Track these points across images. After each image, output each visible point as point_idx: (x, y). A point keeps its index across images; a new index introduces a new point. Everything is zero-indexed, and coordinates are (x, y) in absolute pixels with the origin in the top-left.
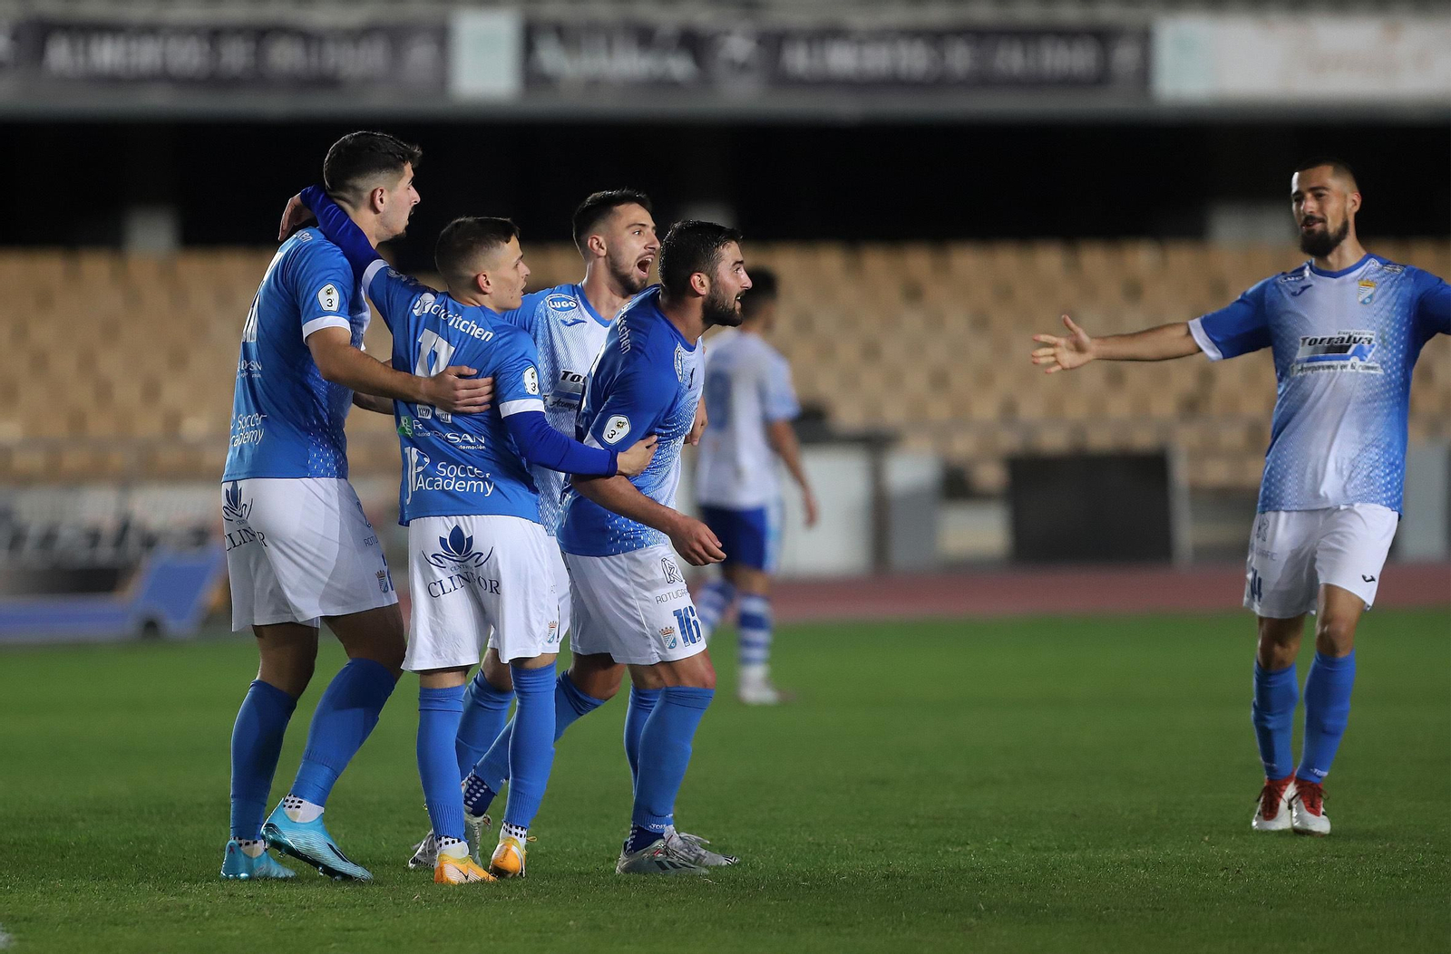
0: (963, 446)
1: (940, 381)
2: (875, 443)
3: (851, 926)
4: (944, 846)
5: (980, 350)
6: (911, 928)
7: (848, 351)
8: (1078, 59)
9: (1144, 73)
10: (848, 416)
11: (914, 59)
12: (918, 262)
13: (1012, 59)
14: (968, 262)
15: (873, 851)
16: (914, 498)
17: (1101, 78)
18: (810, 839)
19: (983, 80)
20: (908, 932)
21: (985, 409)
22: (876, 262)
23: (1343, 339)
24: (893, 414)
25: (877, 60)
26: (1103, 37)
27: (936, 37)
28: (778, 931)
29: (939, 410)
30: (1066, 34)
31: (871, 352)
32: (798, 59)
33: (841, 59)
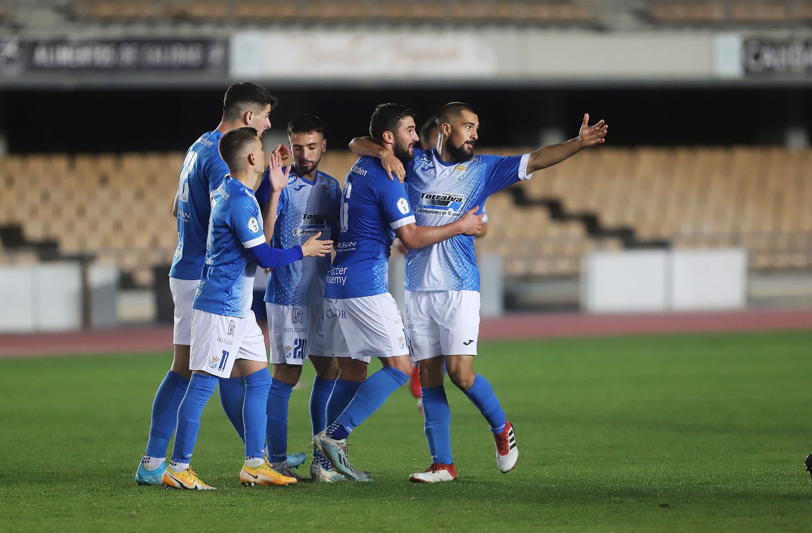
0: (130, 261)
1: (118, 226)
2: (84, 260)
3: (70, 516)
4: (120, 473)
5: (139, 210)
6: (102, 517)
7: (69, 211)
8: (191, 55)
9: (226, 63)
10: (69, 245)
11: (104, 56)
12: (106, 164)
13: (156, 56)
14: (133, 163)
15: (82, 477)
16: (104, 289)
17: (203, 66)
18: (48, 470)
19: (139, 67)
20: (100, 520)
21: (142, 241)
22: (84, 164)
23: (446, 197)
24: (93, 244)
25: (84, 56)
26: (205, 43)
27: (117, 44)
28: (31, 520)
29: (118, 242)
30: (186, 43)
31: (81, 212)
32: (41, 56)
33: (65, 56)
